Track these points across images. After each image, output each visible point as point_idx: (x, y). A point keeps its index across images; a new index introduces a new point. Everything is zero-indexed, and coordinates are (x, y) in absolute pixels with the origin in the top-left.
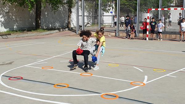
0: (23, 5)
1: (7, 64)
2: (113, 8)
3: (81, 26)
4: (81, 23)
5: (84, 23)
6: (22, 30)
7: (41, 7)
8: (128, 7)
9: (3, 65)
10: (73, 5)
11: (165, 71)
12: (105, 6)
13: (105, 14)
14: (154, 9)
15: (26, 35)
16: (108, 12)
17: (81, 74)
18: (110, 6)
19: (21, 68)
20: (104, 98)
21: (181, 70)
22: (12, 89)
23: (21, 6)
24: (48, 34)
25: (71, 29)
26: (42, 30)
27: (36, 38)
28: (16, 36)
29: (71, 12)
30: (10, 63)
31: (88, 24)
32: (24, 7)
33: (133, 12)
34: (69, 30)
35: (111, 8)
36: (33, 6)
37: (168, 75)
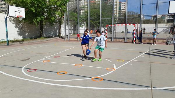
0: (32, 23)
1: (26, 60)
2: (85, 25)
3: (68, 35)
4: (67, 34)
5: (69, 33)
6: (31, 38)
7: (43, 25)
8: (93, 24)
9: (23, 61)
10: (61, 23)
11: (124, 61)
12: (80, 24)
13: (80, 28)
14: (110, 25)
15: (35, 41)
16: (82, 27)
17: (75, 65)
18: (83, 24)
19: (36, 62)
20: (94, 81)
21: (133, 60)
22: (33, 77)
23: (31, 24)
24: (48, 40)
25: (61, 37)
26: (44, 38)
27: (41, 43)
28: (28, 42)
29: (61, 27)
30: (28, 59)
31: (71, 34)
32: (33, 25)
33: (96, 27)
34: (60, 38)
35: (84, 25)
36: (38, 24)
37: (126, 63)
